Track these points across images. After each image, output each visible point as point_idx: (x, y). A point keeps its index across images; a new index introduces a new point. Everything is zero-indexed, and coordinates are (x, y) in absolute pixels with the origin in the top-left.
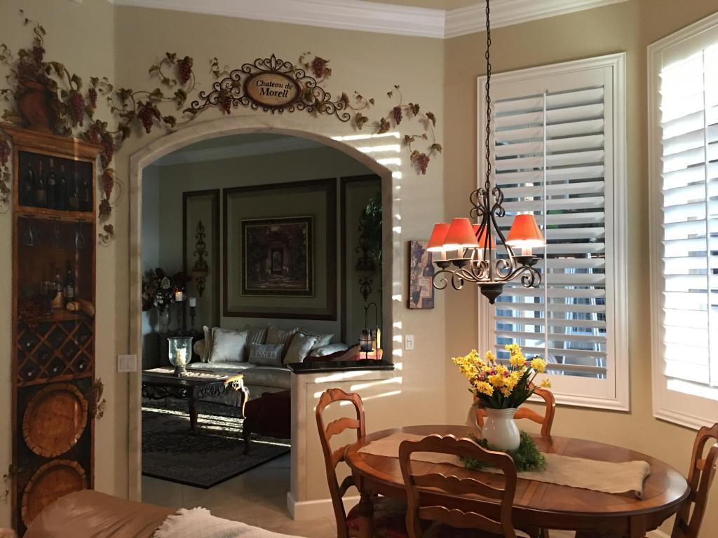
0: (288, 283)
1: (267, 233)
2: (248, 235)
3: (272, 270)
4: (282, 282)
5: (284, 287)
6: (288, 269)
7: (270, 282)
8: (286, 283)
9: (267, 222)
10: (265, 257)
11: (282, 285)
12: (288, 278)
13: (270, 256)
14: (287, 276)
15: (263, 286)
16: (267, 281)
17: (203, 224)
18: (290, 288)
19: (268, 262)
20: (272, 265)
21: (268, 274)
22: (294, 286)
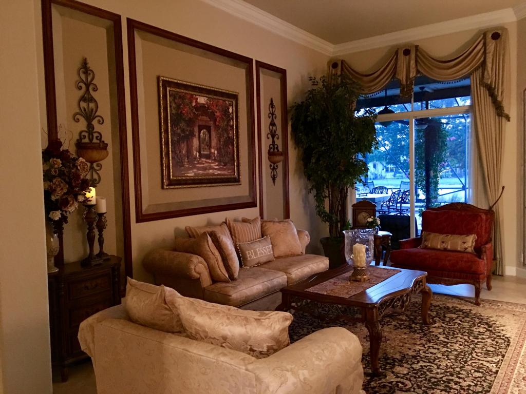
0: (217, 169)
1: (194, 104)
4: (211, 168)
5: (214, 174)
6: (216, 152)
7: (199, 169)
10: (192, 135)
11: (211, 171)
12: (217, 163)
13: (197, 134)
14: (215, 160)
15: (191, 174)
16: (195, 167)
18: (218, 175)
19: (196, 142)
20: (200, 146)
21: (195, 158)
22: (223, 172)
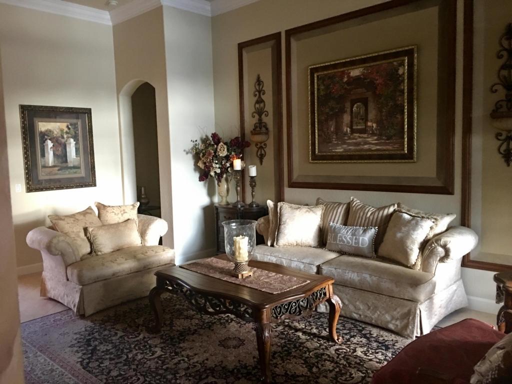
0: (376, 144)
1: (345, 80)
2: (318, 85)
3: (351, 128)
4: (366, 143)
5: (370, 150)
6: (374, 125)
7: (349, 144)
8: (372, 143)
9: (344, 65)
10: (342, 111)
11: (366, 147)
12: (376, 138)
13: (349, 110)
14: (373, 134)
15: (340, 150)
16: (345, 143)
17: (262, 79)
18: (377, 150)
19: (347, 118)
20: (352, 122)
21: (346, 134)
22: (384, 148)
